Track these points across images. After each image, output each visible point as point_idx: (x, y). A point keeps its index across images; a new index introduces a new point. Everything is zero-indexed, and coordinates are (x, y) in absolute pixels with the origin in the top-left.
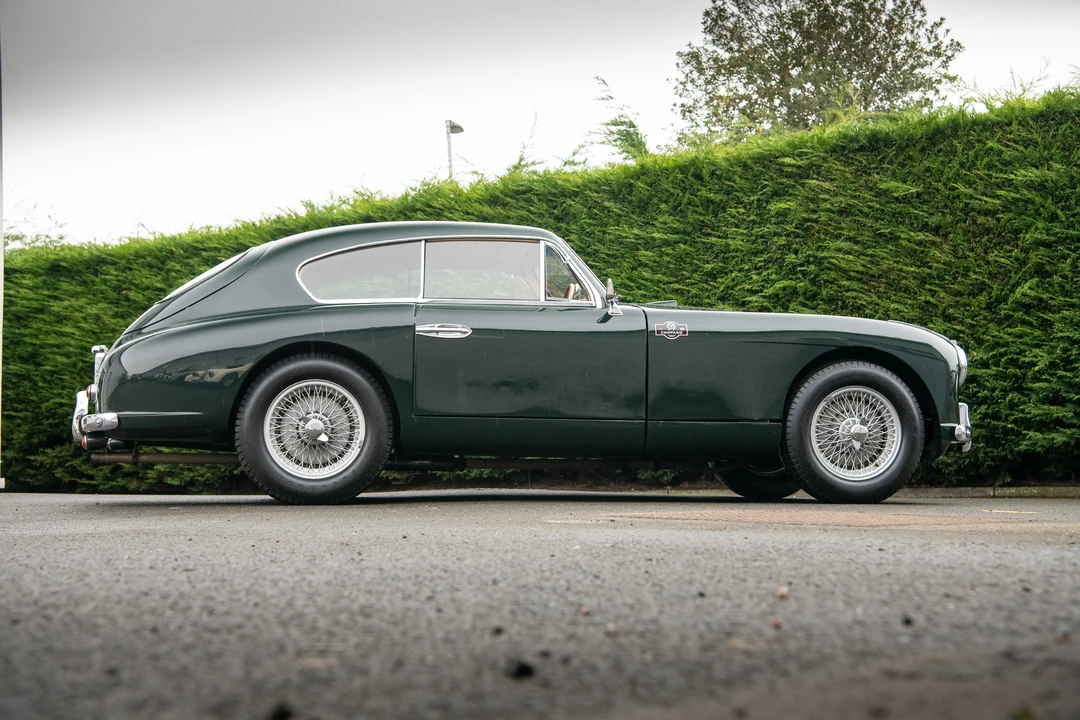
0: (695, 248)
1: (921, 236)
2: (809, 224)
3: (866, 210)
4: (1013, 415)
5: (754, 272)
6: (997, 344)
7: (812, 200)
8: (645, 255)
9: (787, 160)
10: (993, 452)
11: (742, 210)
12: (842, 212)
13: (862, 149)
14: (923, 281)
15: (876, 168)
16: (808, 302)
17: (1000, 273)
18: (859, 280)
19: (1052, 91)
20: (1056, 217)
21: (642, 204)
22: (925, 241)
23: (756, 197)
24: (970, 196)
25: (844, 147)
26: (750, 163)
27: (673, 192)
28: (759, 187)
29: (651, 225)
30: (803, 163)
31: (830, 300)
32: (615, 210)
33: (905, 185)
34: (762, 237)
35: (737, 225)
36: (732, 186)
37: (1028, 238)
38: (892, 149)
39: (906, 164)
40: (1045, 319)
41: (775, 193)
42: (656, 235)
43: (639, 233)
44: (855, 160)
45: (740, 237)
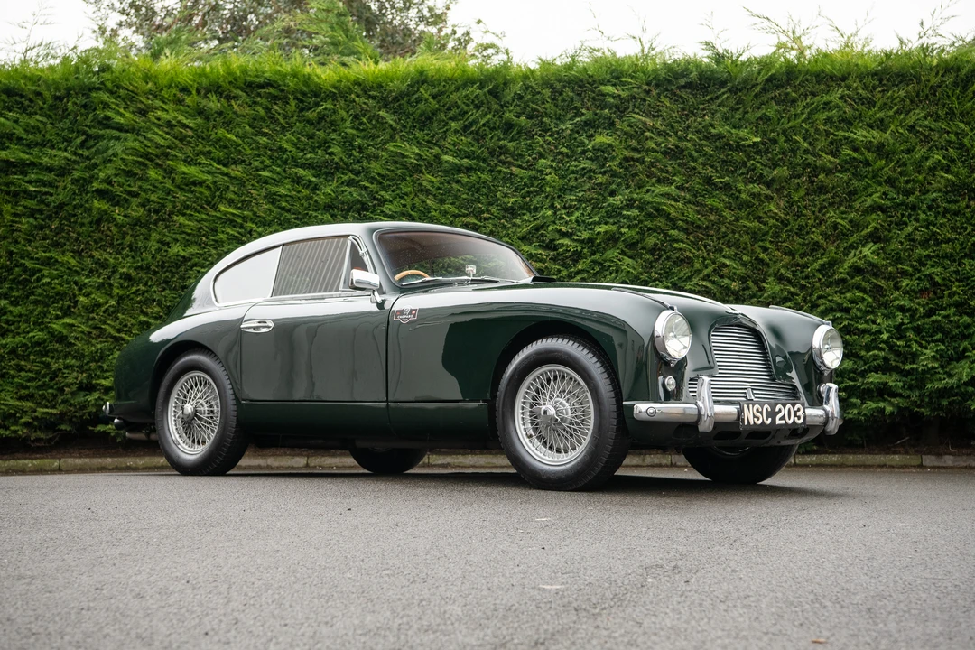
0: (492, 177)
1: (756, 188)
2: (631, 163)
3: (695, 154)
5: (563, 211)
7: (635, 137)
8: (428, 179)
9: (609, 89)
11: (550, 140)
12: (665, 153)
13: (688, 86)
14: (755, 236)
15: (703, 109)
16: (627, 250)
17: (836, 234)
18: (686, 231)
20: (890, 182)
21: (423, 119)
22: (760, 194)
23: (567, 127)
24: (805, 150)
25: (669, 81)
26: (558, 86)
27: (466, 108)
28: (569, 116)
29: (435, 144)
30: (624, 94)
31: (652, 251)
32: (391, 122)
33: (743, 133)
34: (573, 172)
35: (541, 156)
36: (538, 111)
37: (869, 201)
38: (723, 90)
39: (738, 109)
40: (877, 285)
41: (588, 124)
42: (446, 158)
43: (422, 154)
44: (681, 97)
45: (548, 170)
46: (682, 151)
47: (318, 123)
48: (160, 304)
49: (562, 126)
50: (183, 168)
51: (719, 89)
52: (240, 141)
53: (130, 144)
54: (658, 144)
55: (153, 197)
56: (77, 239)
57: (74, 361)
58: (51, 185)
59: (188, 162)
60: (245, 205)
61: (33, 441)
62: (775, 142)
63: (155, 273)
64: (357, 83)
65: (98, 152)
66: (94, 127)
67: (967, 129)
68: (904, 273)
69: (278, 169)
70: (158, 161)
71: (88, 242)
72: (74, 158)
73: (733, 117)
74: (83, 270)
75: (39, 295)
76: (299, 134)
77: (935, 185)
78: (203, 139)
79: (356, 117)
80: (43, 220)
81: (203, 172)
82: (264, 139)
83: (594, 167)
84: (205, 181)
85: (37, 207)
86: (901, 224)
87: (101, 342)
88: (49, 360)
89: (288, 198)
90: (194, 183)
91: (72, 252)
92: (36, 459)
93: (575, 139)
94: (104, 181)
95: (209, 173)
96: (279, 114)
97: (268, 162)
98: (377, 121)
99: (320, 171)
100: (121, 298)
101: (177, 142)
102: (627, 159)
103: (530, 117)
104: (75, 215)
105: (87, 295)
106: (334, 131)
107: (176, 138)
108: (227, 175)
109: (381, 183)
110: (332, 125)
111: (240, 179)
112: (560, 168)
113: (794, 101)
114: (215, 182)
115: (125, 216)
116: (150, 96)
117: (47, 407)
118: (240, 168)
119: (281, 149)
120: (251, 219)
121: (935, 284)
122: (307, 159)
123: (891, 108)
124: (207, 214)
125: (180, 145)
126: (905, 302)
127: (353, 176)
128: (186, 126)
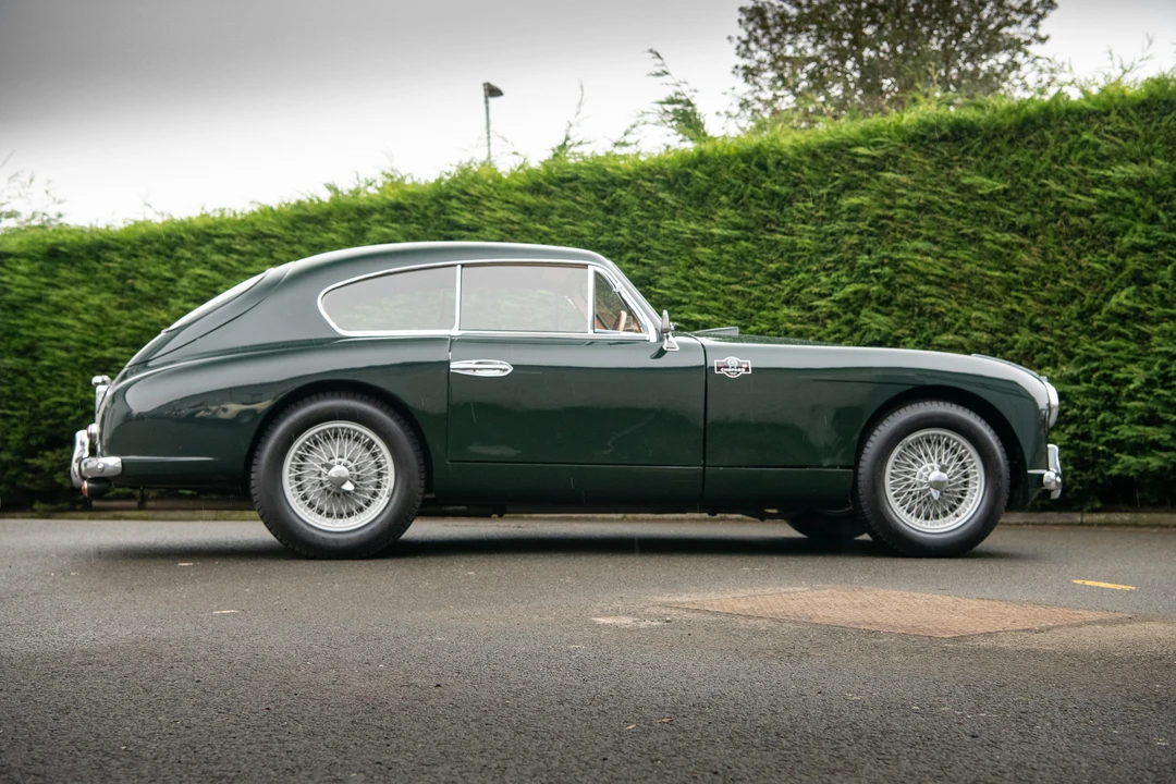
0: (757, 245)
1: (1007, 237)
2: (884, 221)
3: (947, 207)
4: (1104, 436)
5: (822, 273)
6: (1088, 359)
7: (888, 195)
8: (703, 252)
9: (861, 150)
10: (1081, 476)
11: (810, 205)
12: (919, 209)
13: (944, 138)
14: (1009, 287)
15: (959, 160)
16: (881, 308)
17: (1093, 280)
18: (939, 285)
19: (1156, 77)
21: (700, 196)
22: (1011, 243)
23: (825, 191)
24: (1062, 193)
25: (923, 136)
26: (819, 152)
27: (734, 182)
29: (709, 219)
30: (878, 154)
31: (906, 306)
32: (672, 202)
35: (804, 221)
39: (993, 157)
40: (1139, 330)
42: (716, 231)
43: (697, 228)
44: (935, 151)
46: (933, 204)
49: (821, 191)
51: (974, 139)
62: (1028, 187)
73: (986, 166)
102: (881, 218)
103: (793, 185)
106: (625, 214)
109: (662, 259)
110: (624, 209)
123: (1158, 139)
128: (513, 222)
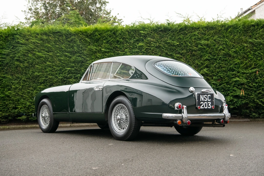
1: (178, 55)
3: (163, 47)
7: (149, 43)
9: (142, 32)
11: (128, 44)
12: (156, 47)
13: (161, 31)
15: (165, 36)
17: (197, 66)
20: (210, 53)
21: (97, 40)
22: (179, 57)
23: (132, 41)
24: (190, 46)
25: (157, 30)
26: (130, 31)
27: (107, 37)
28: (133, 38)
29: (100, 46)
30: (146, 33)
32: (89, 41)
33: (175, 42)
34: (134, 52)
35: (126, 48)
36: (125, 38)
37: (205, 58)
38: (170, 32)
39: (173, 36)
40: (208, 78)
41: (137, 40)
42: (102, 49)
43: (97, 48)
44: (160, 33)
45: (128, 52)
46: (160, 46)
47: (71, 41)
48: (32, 87)
49: (131, 41)
50: (38, 53)
51: (169, 32)
52: (51, 46)
53: (24, 48)
54: (154, 45)
55: (30, 61)
56: (12, 72)
57: (11, 102)
58: (5, 58)
59: (39, 52)
60: (53, 62)
61: (2, 122)
62: (182, 44)
63: (31, 79)
64: (80, 31)
65: (16, 50)
66: (15, 44)
67: (228, 40)
68: (214, 75)
69: (61, 53)
70: (31, 52)
71: (14, 72)
72: (10, 51)
73: (172, 38)
74: (13, 79)
75: (3, 86)
76: (66, 44)
77: (221, 54)
78: (43, 46)
79: (80, 40)
80: (3, 67)
81: (43, 54)
82: (58, 46)
83: (139, 51)
84: (43, 57)
85: (1, 64)
86: (213, 63)
87: (18, 97)
88: (5, 101)
89: (64, 60)
90: (40, 57)
91: (10, 75)
92: (3, 126)
93: (134, 44)
94: (18, 57)
95: (44, 54)
96: (61, 39)
97: (59, 51)
98: (86, 41)
99: (72, 53)
100: (23, 86)
101: (36, 47)
102: (147, 49)
103: (123, 39)
104: (11, 66)
105: (14, 85)
106: (75, 43)
107: (36, 46)
108: (49, 55)
109: (87, 56)
110: (74, 42)
111: (52, 56)
112: (131, 51)
113: (187, 34)
114: (45, 57)
115: (23, 65)
116: (29, 36)
117: (5, 113)
118: (52, 53)
119: (62, 48)
120: (55, 66)
121: (222, 78)
122: (68, 51)
123: (210, 35)
124: (44, 65)
125: (37, 48)
126: (214, 82)
127: (80, 54)
128: (38, 43)
